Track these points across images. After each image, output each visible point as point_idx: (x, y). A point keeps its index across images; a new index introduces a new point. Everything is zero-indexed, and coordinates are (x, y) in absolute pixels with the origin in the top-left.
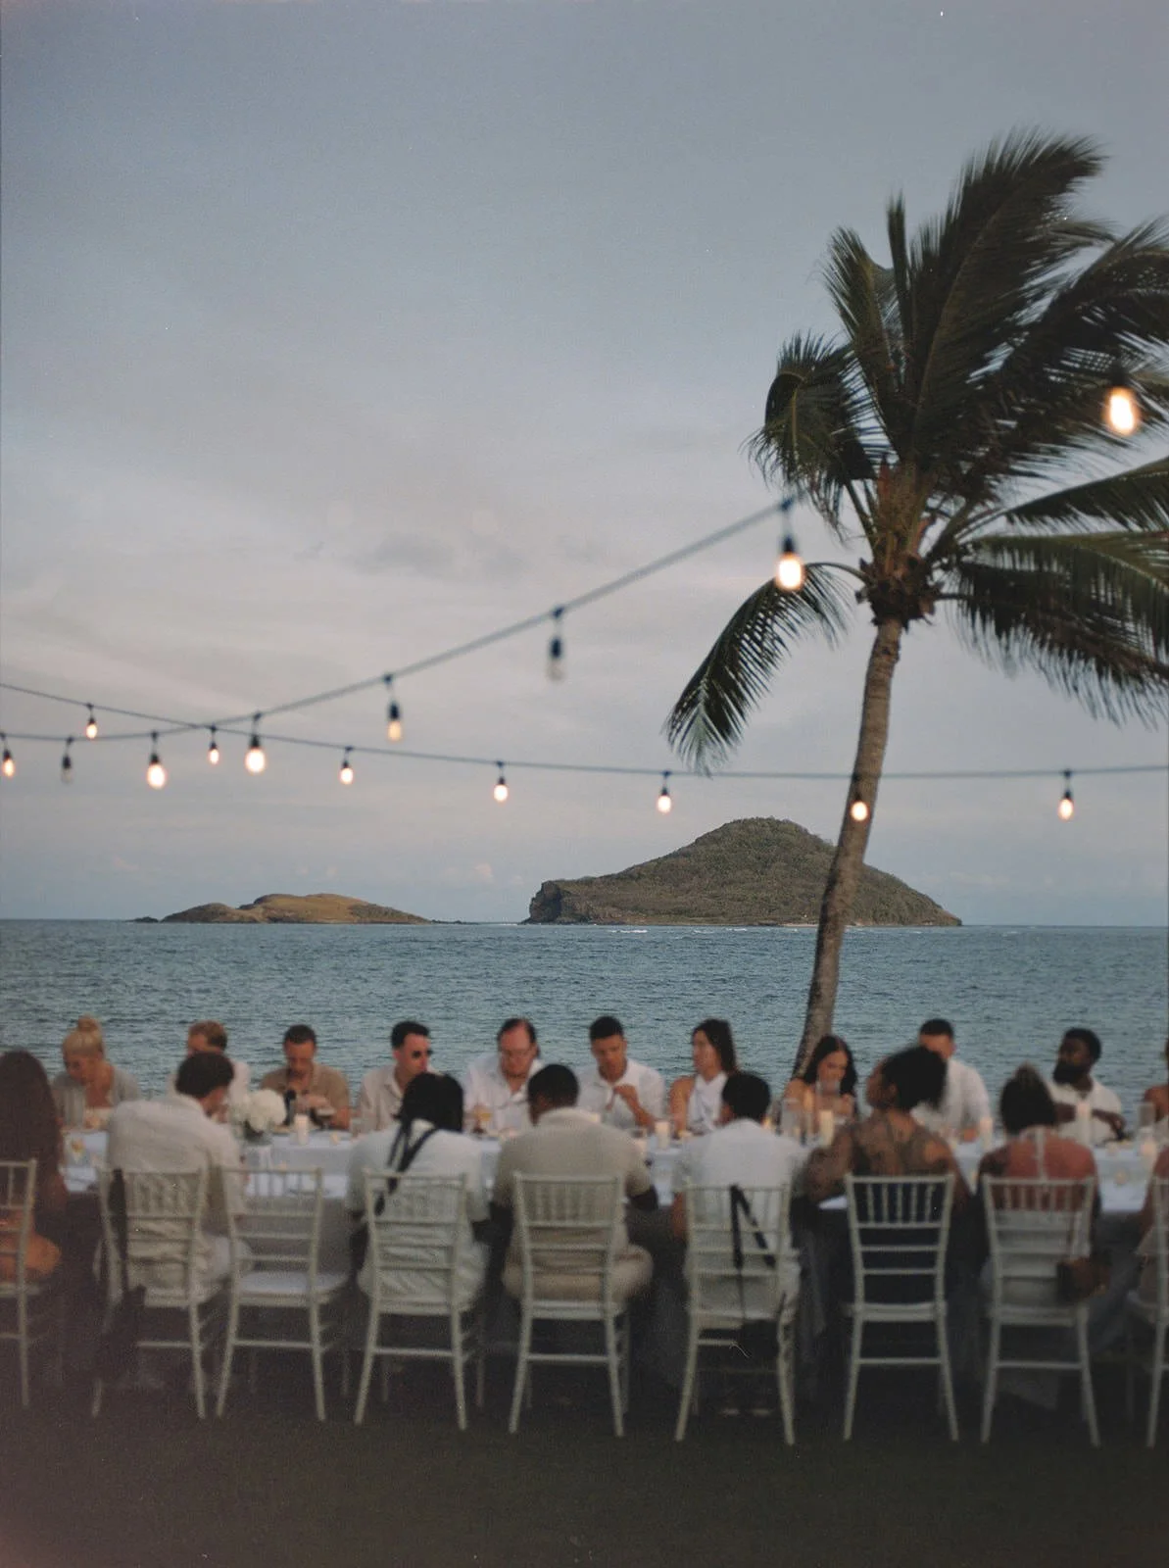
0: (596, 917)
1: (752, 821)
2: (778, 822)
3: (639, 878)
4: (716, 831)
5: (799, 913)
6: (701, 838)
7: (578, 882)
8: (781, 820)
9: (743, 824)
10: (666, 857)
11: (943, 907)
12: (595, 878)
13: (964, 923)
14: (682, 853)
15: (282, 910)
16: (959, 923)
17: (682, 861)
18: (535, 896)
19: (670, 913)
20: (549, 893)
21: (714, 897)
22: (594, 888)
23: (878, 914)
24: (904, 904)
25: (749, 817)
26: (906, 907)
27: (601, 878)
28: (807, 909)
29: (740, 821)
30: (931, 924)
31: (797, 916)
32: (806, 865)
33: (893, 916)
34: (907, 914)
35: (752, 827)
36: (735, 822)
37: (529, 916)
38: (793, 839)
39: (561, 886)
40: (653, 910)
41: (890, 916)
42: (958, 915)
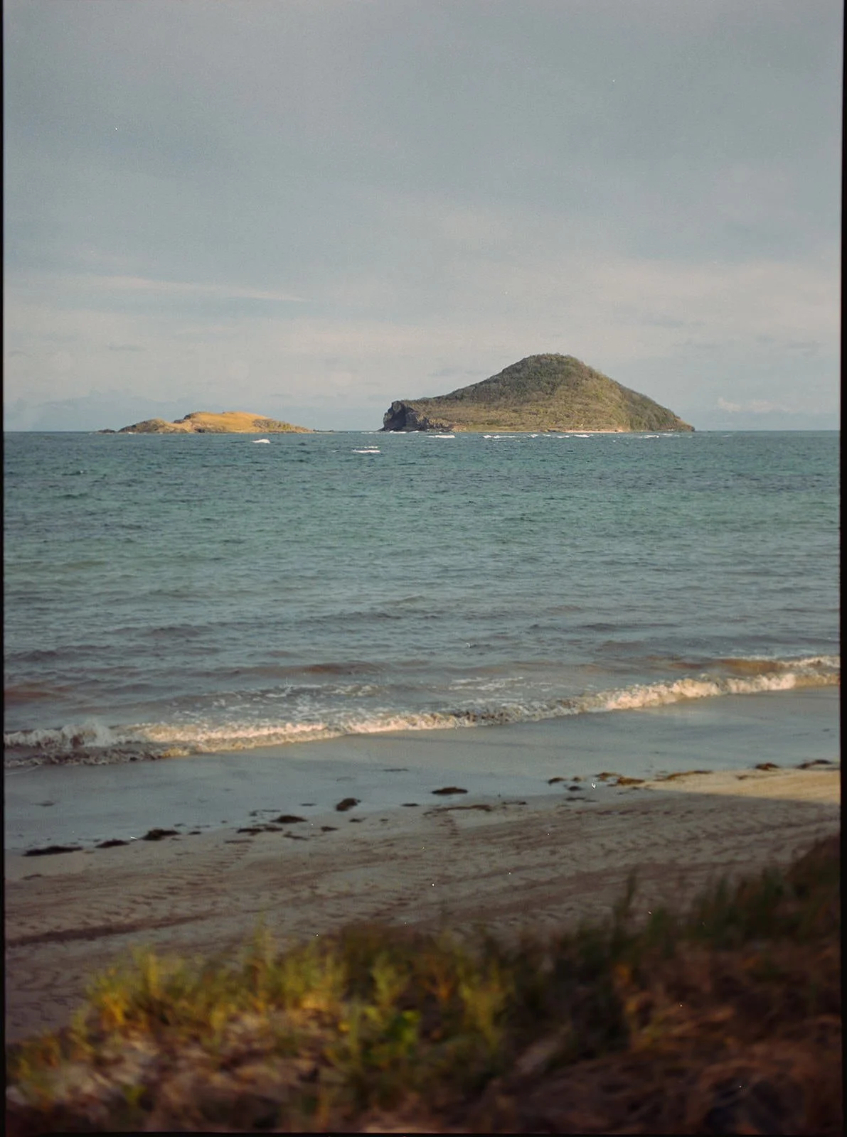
0: (431, 427)
1: (543, 357)
2: (563, 357)
3: (462, 398)
4: (517, 364)
5: (578, 423)
6: (507, 369)
7: (417, 402)
8: (564, 355)
9: (538, 359)
10: (481, 383)
11: (682, 418)
12: (430, 399)
13: (696, 430)
14: (494, 380)
15: (205, 423)
16: (693, 430)
17: (494, 385)
18: (387, 411)
19: (483, 423)
20: (397, 410)
21: (515, 411)
22: (430, 406)
23: (635, 423)
24: (652, 415)
25: (541, 354)
26: (655, 418)
27: (434, 398)
28: (584, 419)
29: (534, 356)
30: (672, 430)
31: (576, 425)
32: (582, 388)
33: (645, 425)
34: (655, 423)
35: (543, 361)
36: (531, 357)
37: (383, 426)
38: (573, 370)
39: (406, 405)
40: (472, 421)
41: (643, 424)
42: (692, 424)
